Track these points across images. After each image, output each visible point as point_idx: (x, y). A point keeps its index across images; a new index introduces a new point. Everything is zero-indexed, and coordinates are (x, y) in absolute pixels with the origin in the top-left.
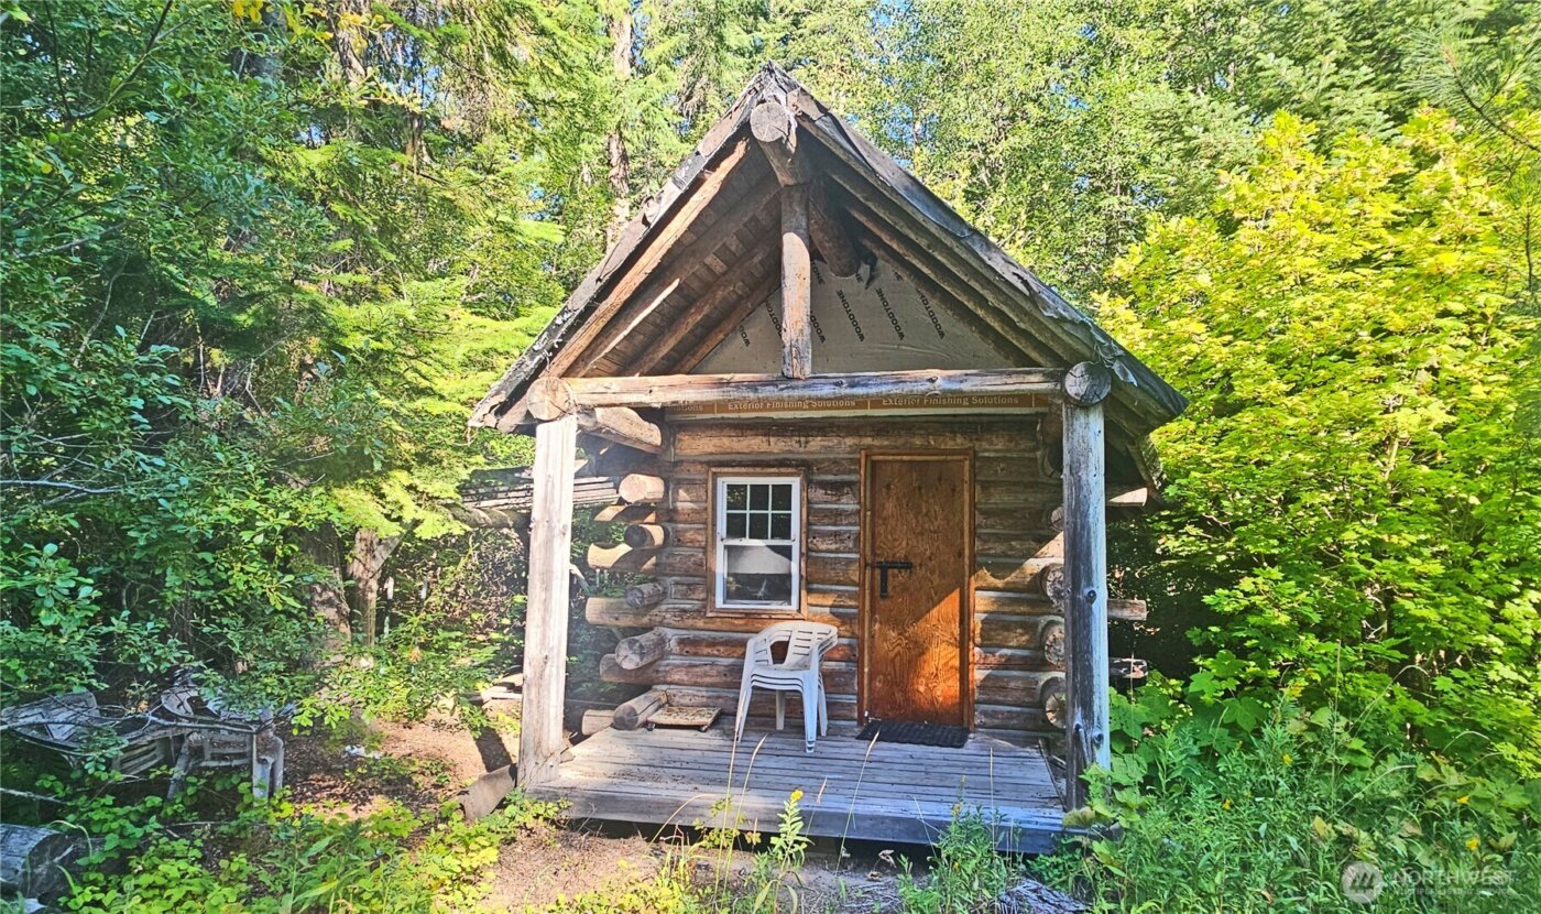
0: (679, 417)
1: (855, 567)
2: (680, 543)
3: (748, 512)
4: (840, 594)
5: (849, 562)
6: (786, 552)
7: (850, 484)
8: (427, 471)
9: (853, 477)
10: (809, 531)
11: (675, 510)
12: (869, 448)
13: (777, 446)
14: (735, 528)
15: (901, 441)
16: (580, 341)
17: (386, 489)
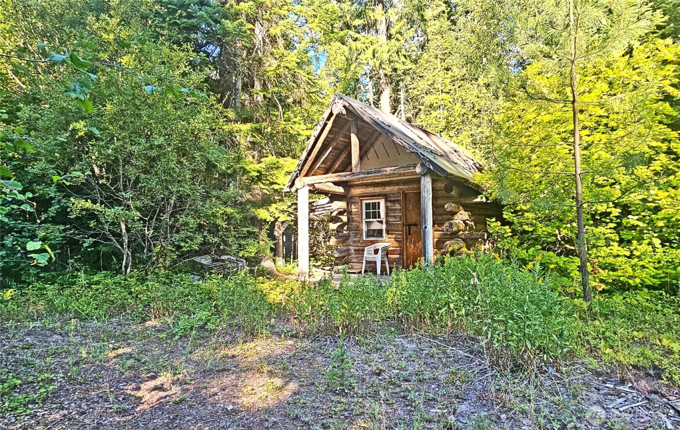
0: (351, 183)
1: (400, 226)
2: (353, 221)
3: (371, 211)
4: (397, 234)
5: (399, 224)
6: (381, 222)
7: (398, 200)
8: (281, 203)
9: (399, 198)
10: (387, 215)
11: (352, 212)
12: (402, 189)
13: (378, 190)
14: (368, 216)
15: (411, 187)
16: (306, 167)
17: (270, 209)
